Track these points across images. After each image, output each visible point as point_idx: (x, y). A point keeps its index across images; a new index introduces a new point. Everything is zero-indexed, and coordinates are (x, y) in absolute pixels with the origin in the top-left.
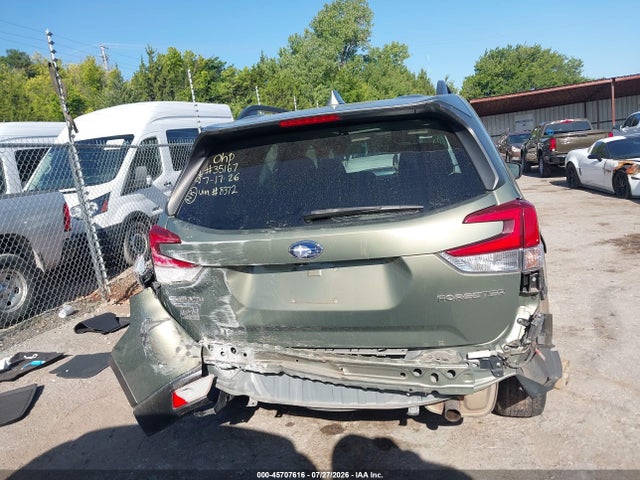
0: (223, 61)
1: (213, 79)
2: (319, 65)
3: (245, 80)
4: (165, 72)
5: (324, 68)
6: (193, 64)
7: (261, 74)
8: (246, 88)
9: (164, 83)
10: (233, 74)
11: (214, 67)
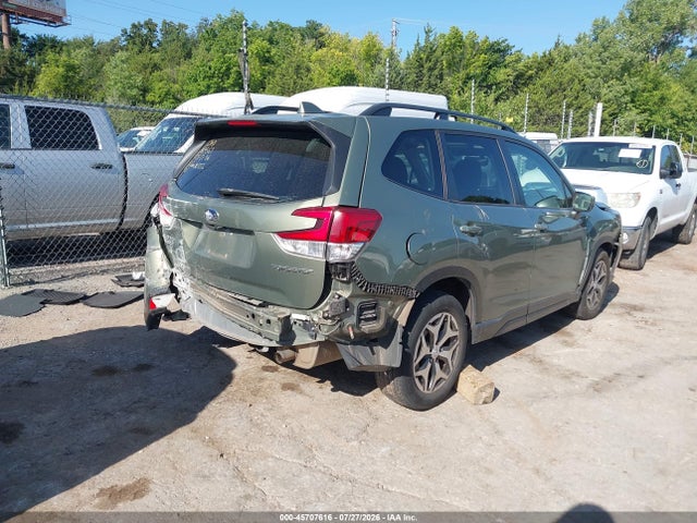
0: (511, 45)
1: (496, 64)
2: (617, 56)
3: (530, 68)
4: (438, 53)
5: (622, 60)
6: (474, 45)
7: (550, 62)
8: (530, 77)
9: (435, 65)
10: (518, 60)
11: (499, 51)
